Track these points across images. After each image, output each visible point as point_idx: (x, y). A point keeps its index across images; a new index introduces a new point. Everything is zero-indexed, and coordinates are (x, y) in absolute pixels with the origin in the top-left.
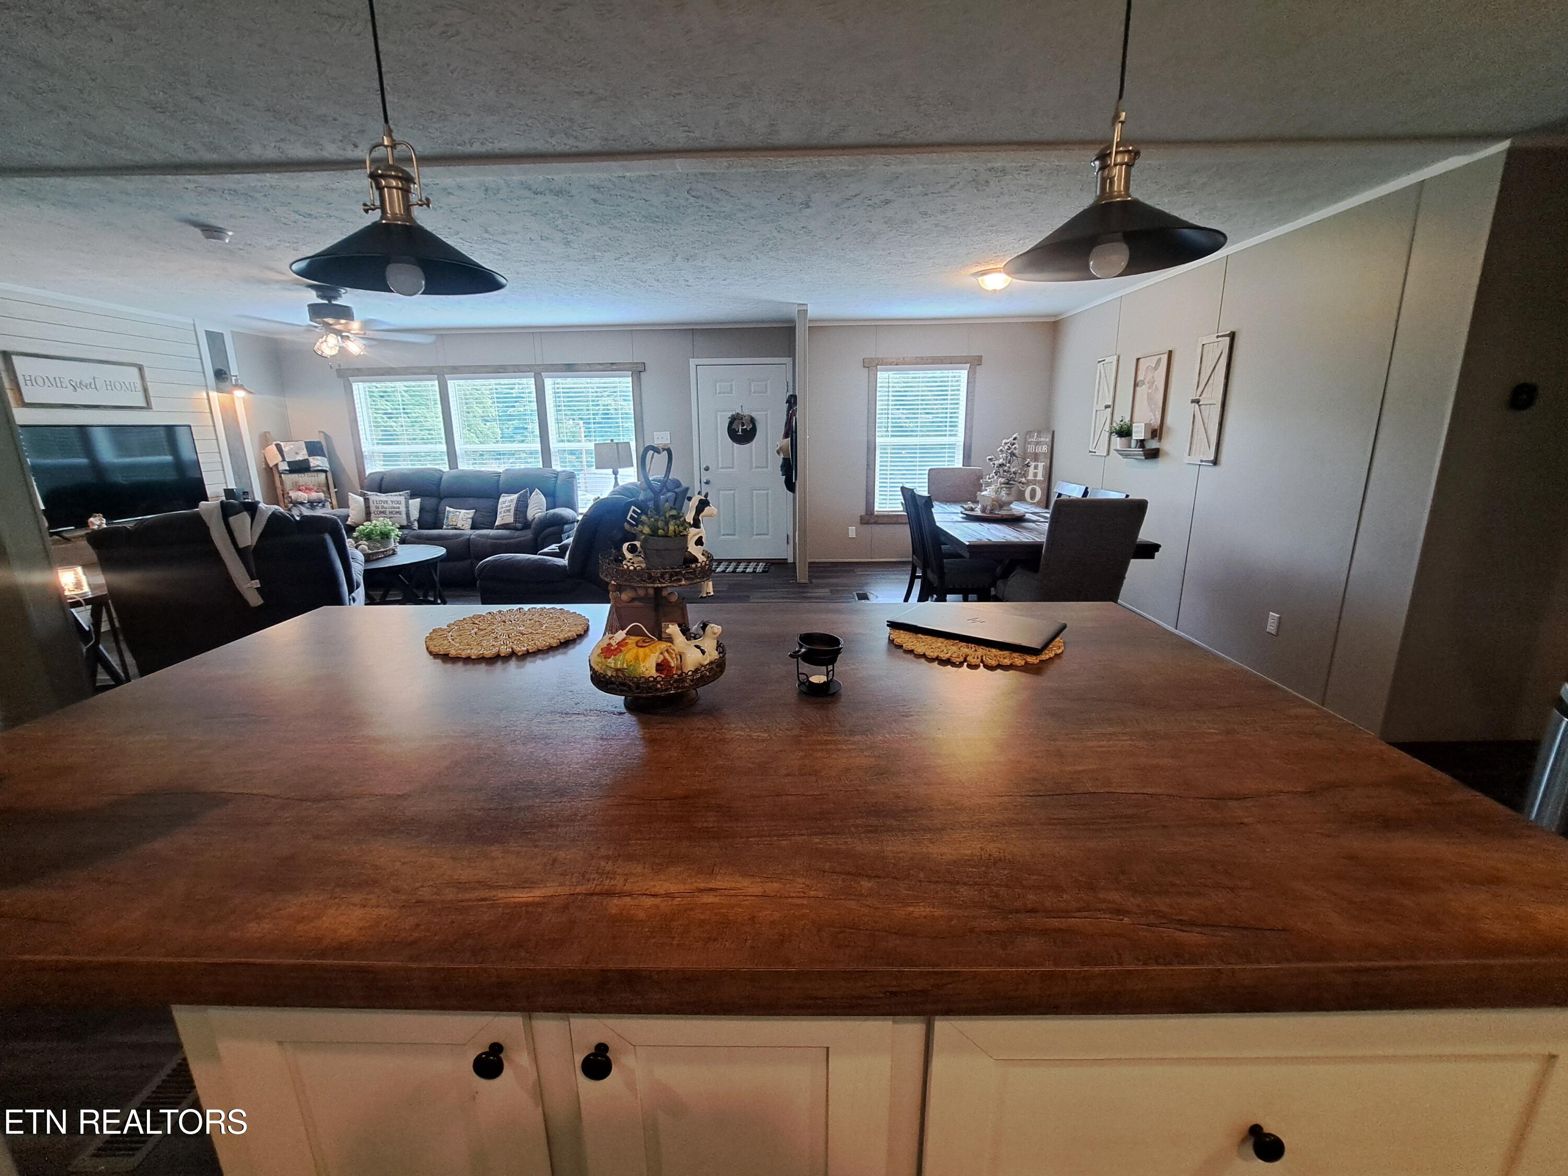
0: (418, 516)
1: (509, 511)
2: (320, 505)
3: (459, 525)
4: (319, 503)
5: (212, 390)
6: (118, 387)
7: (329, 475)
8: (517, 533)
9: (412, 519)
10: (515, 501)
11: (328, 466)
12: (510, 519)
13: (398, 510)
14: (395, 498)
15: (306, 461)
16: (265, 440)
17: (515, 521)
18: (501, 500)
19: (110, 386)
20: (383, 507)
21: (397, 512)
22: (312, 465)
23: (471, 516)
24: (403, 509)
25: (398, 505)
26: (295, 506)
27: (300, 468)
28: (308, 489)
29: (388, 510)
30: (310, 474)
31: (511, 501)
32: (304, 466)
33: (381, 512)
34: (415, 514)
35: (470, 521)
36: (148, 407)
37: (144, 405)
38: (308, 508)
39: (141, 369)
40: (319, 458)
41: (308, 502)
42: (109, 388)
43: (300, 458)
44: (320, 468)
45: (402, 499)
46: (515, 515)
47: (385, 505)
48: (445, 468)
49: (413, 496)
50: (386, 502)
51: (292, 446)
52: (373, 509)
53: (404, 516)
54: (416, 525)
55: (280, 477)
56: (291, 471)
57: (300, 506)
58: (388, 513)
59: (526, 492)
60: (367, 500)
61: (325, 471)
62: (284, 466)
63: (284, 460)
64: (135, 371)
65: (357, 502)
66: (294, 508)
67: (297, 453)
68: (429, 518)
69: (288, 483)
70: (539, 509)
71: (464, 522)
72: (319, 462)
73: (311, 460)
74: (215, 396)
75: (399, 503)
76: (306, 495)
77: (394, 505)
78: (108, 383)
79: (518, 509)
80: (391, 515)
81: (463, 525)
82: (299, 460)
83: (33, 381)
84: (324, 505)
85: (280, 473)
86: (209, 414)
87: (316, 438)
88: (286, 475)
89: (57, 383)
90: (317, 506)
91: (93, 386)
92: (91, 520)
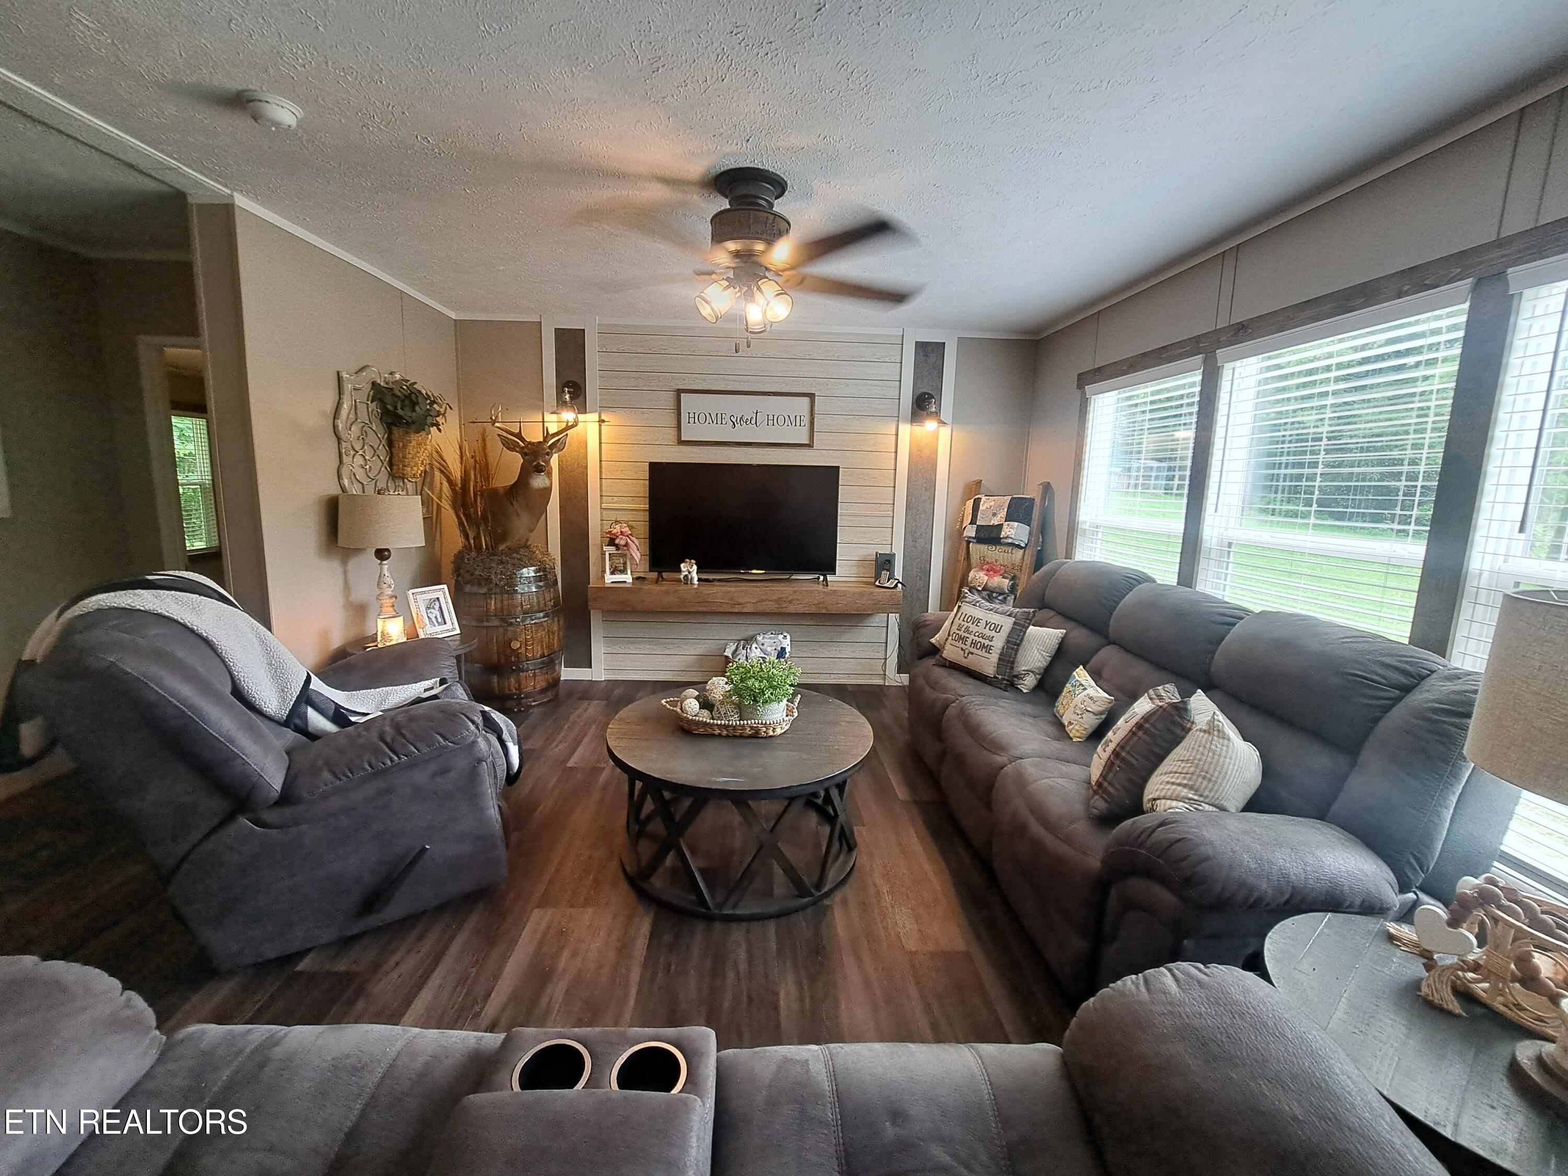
1: (1106, 745)
2: (1000, 598)
4: (1001, 594)
5: (905, 421)
7: (1027, 553)
10: (1132, 723)
12: (1096, 771)
13: (987, 642)
14: (996, 618)
15: (1000, 526)
16: (974, 491)
17: (1100, 784)
19: (772, 420)
20: (969, 629)
21: (983, 647)
22: (1003, 534)
23: (1096, 708)
24: (999, 642)
25: (993, 633)
27: (990, 536)
28: (991, 570)
29: (972, 637)
30: (1004, 548)
31: (1130, 718)
32: (994, 535)
33: (961, 638)
34: (1031, 658)
35: (1089, 720)
36: (810, 446)
37: (807, 442)
39: (812, 398)
40: (1017, 524)
41: (984, 589)
43: (995, 521)
44: (1010, 541)
45: (1009, 621)
46: (1109, 767)
47: (973, 628)
49: (1048, 621)
50: (977, 621)
51: (993, 503)
52: (954, 628)
53: (995, 656)
54: (1027, 680)
55: (968, 548)
56: (980, 540)
58: (969, 643)
61: (1022, 547)
62: (971, 532)
63: (973, 522)
64: (806, 401)
67: (994, 515)
69: (974, 557)
70: (1185, 786)
71: (1077, 718)
72: (1013, 531)
73: (1005, 527)
74: (906, 430)
75: (997, 628)
76: (986, 578)
77: (987, 632)
78: (771, 417)
79: (1122, 748)
80: (972, 650)
81: (1070, 723)
82: (993, 526)
83: (695, 418)
84: (1005, 598)
85: (968, 543)
86: (893, 455)
87: (1032, 492)
88: (975, 545)
89: (719, 419)
90: (996, 598)
91: (754, 422)
92: (682, 565)
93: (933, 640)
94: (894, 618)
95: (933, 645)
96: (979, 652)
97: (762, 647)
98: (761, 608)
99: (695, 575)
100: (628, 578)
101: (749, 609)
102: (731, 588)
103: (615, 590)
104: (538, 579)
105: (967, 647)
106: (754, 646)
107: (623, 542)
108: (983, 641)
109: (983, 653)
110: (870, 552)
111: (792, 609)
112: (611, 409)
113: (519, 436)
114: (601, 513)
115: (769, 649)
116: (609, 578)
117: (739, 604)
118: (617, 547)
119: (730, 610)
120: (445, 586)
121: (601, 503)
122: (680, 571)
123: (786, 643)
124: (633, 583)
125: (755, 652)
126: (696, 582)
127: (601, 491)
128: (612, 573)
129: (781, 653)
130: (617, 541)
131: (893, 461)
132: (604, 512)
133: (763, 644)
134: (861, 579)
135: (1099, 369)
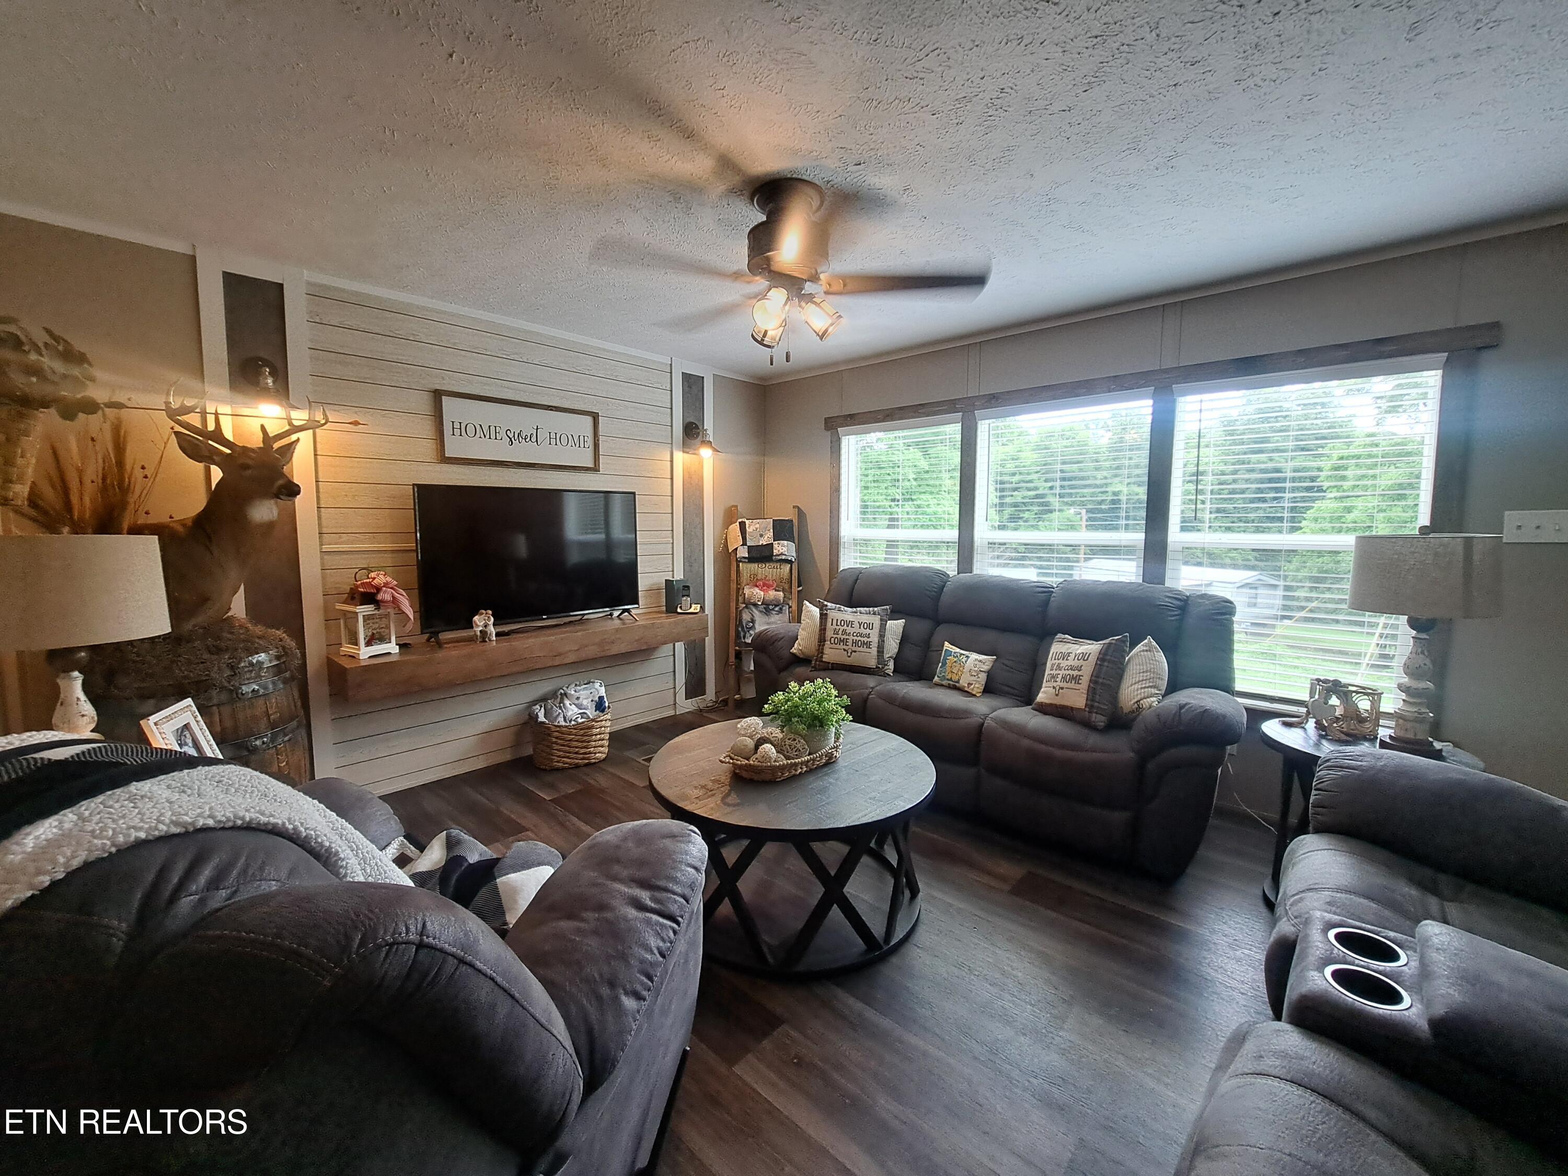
0: (896, 650)
1: (1076, 679)
2: (777, 609)
3: (963, 683)
4: (776, 606)
5: (678, 449)
6: (564, 441)
7: (795, 566)
8: (1094, 739)
9: (886, 656)
10: (1093, 659)
11: (794, 554)
12: (1077, 699)
13: (866, 639)
14: (865, 619)
15: (770, 546)
16: (730, 516)
17: (1090, 706)
18: (1056, 648)
19: (555, 439)
20: (844, 632)
21: (864, 643)
22: (775, 552)
23: (986, 668)
24: (874, 639)
25: (868, 631)
26: (746, 607)
27: (762, 555)
28: (766, 586)
29: (851, 637)
30: (772, 565)
31: (1084, 657)
32: (767, 553)
33: (841, 641)
34: (892, 647)
35: (983, 677)
36: (595, 469)
37: (591, 465)
38: (761, 612)
39: (595, 417)
40: (786, 542)
41: (763, 603)
42: (553, 441)
43: (763, 542)
44: (784, 557)
45: (876, 620)
46: (1092, 692)
47: (849, 630)
48: (951, 569)
49: (895, 614)
50: (850, 624)
51: (758, 526)
52: (829, 633)
53: (874, 651)
54: (891, 665)
55: (738, 566)
56: (751, 560)
57: (752, 606)
58: (850, 642)
59: (1123, 641)
60: (824, 617)
61: (790, 562)
62: (743, 553)
63: (744, 544)
64: (589, 420)
65: (812, 617)
66: (746, 610)
67: (761, 536)
68: (913, 655)
69: (745, 576)
70: (1151, 687)
71: (973, 678)
72: (785, 549)
73: (775, 546)
74: (680, 457)
75: (870, 626)
76: (762, 593)
77: (862, 630)
78: (553, 436)
79: (1097, 677)
80: (854, 649)
81: (970, 684)
82: (762, 545)
83: (462, 429)
84: (781, 609)
85: (738, 562)
86: (669, 481)
87: (788, 514)
88: (745, 565)
89: (491, 433)
90: (773, 609)
91: (534, 439)
92: (476, 618)
93: (793, 650)
94: (680, 647)
95: (793, 654)
96: (861, 649)
97: (576, 702)
98: (583, 655)
99: (492, 630)
100: (392, 647)
101: (571, 658)
102: (552, 638)
103: (378, 668)
104: (278, 670)
105: (850, 647)
106: (567, 702)
107: (388, 597)
108: (862, 639)
109: (865, 649)
110: (660, 579)
111: (615, 650)
112: (336, 407)
113: (217, 435)
114: (322, 559)
115: (585, 702)
116: (365, 653)
117: (560, 655)
118: (377, 604)
119: (550, 664)
120: (189, 701)
121: (321, 545)
122: (470, 625)
123: (602, 691)
124: (400, 653)
125: (572, 711)
126: (494, 638)
127: (320, 525)
128: (368, 644)
129: (600, 706)
130: (379, 597)
131: (669, 487)
132: (325, 557)
133: (578, 698)
134: (650, 610)
135: (851, 416)
